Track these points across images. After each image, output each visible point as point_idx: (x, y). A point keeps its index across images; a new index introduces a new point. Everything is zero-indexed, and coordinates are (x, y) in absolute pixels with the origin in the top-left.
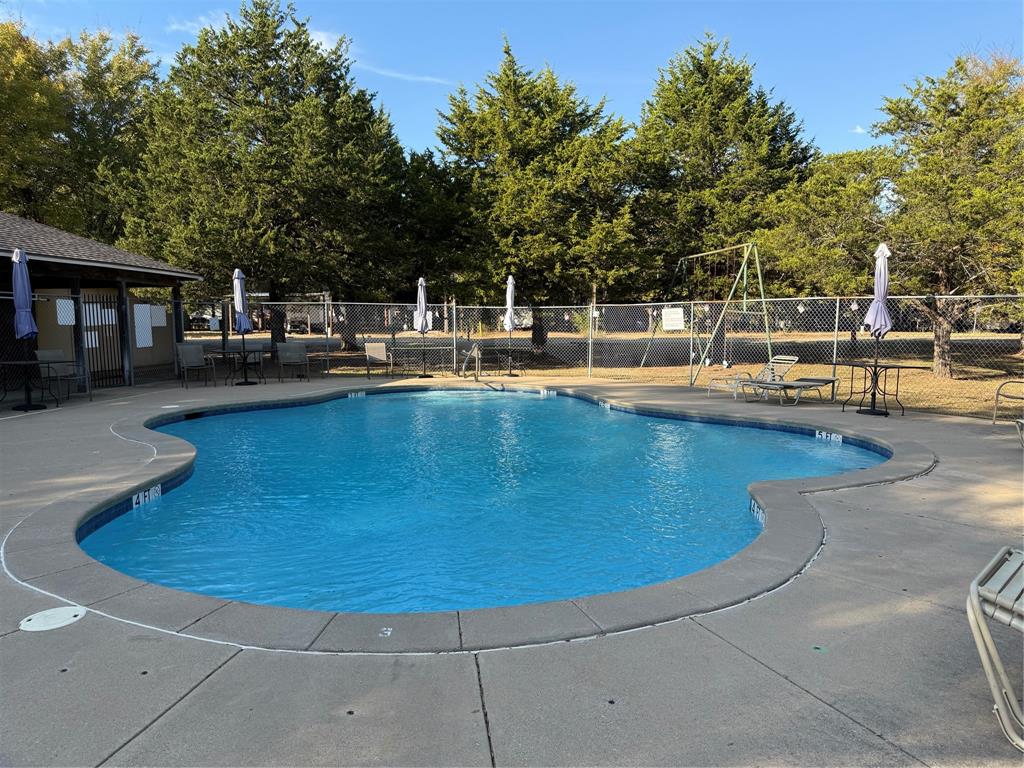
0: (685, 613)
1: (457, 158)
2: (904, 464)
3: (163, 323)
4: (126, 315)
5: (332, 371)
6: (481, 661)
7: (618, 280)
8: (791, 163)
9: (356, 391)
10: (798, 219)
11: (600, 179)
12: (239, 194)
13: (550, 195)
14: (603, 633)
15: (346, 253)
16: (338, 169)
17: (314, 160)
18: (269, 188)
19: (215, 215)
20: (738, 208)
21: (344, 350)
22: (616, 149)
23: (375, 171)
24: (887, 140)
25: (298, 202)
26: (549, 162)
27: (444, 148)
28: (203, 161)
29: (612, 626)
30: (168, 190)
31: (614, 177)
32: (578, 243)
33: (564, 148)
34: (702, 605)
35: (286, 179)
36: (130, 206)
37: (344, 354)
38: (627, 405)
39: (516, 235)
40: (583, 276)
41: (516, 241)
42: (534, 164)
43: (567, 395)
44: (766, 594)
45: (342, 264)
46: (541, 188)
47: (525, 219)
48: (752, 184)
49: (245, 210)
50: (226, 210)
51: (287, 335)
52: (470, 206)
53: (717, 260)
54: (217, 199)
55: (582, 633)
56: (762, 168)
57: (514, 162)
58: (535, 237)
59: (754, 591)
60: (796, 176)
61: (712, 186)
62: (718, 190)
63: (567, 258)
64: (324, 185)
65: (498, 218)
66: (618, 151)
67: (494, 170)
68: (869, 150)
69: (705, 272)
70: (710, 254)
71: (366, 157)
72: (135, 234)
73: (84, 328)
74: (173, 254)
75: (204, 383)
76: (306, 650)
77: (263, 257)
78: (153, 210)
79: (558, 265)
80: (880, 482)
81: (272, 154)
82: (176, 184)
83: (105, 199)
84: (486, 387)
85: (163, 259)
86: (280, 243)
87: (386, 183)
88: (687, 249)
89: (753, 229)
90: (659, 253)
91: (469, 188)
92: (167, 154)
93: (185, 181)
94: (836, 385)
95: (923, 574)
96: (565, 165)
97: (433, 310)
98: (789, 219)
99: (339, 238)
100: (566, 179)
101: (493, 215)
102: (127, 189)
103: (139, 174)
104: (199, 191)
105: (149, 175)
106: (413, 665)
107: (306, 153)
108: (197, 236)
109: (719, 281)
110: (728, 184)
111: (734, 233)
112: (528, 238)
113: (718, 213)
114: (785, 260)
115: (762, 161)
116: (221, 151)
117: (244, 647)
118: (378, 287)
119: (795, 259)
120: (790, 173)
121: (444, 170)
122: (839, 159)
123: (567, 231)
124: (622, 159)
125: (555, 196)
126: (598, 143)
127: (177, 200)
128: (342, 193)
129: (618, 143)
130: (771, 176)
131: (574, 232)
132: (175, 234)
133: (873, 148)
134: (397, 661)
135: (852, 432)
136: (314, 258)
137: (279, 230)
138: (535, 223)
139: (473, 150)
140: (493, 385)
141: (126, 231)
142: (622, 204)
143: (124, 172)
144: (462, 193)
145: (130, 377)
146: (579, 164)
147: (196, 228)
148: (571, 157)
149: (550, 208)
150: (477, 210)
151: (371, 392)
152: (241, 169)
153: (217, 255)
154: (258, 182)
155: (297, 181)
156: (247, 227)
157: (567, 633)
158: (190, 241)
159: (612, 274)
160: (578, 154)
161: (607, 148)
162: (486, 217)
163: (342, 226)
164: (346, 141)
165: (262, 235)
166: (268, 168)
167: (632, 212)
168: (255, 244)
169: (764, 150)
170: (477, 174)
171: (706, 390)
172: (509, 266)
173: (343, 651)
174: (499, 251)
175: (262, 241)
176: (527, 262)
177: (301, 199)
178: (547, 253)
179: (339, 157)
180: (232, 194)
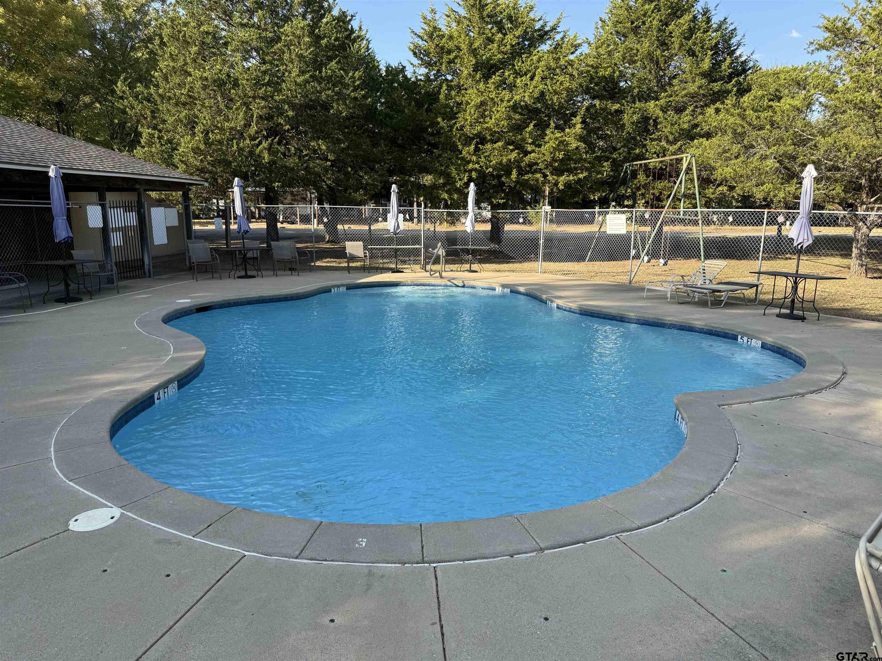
0: (613, 532)
1: (427, 71)
2: (815, 376)
3: (176, 223)
4: (145, 217)
5: (318, 263)
6: (439, 574)
7: (568, 185)
8: (730, 77)
9: (338, 286)
10: (735, 132)
11: (556, 92)
12: (237, 109)
13: (509, 107)
14: (542, 550)
15: (329, 160)
16: (323, 85)
17: (302, 78)
18: (263, 103)
19: (217, 128)
20: (680, 118)
21: (328, 242)
22: (571, 63)
23: (354, 87)
24: (822, 56)
25: (287, 116)
26: (509, 76)
27: (416, 61)
28: (206, 79)
29: (549, 543)
30: (177, 104)
31: (568, 90)
32: (533, 151)
33: (523, 62)
34: (628, 524)
35: (278, 95)
36: (146, 118)
37: (328, 246)
38: (573, 306)
39: (477, 144)
40: (537, 180)
41: (477, 149)
42: (495, 78)
43: (519, 293)
44: (684, 513)
45: (326, 170)
46: (502, 101)
47: (486, 129)
48: (693, 96)
49: (242, 123)
50: (226, 123)
51: (279, 225)
52: (437, 117)
53: (659, 166)
54: (219, 112)
55: (524, 550)
56: (703, 81)
57: (478, 76)
58: (495, 146)
59: (673, 510)
60: (735, 89)
61: (657, 99)
62: (662, 102)
63: (523, 164)
64: (311, 100)
65: (463, 127)
66: (572, 66)
67: (459, 82)
68: (805, 65)
69: (648, 176)
70: (654, 162)
71: (347, 73)
72: (150, 144)
73: (110, 230)
74: (182, 162)
75: (210, 276)
76: (297, 558)
77: (259, 165)
78: (164, 121)
79: (514, 171)
80: (792, 396)
81: (265, 73)
82: (183, 99)
83: (124, 112)
84: (449, 283)
85: (174, 165)
86: (274, 152)
87: (365, 97)
88: (632, 155)
89: (692, 139)
90: (607, 159)
91: (437, 100)
92: (175, 73)
93: (190, 97)
94: (759, 288)
95: (823, 495)
96: (524, 78)
97: (404, 212)
98: (726, 132)
99: (324, 147)
100: (525, 92)
101: (458, 125)
102: (142, 103)
103: (152, 90)
104: (203, 106)
105: (161, 91)
106: (383, 576)
107: (295, 72)
108: (202, 147)
109: (660, 185)
110: (671, 96)
111: (676, 141)
112: (489, 146)
113: (661, 123)
114: (720, 170)
115: (704, 75)
116: (221, 71)
117: (247, 553)
118: (356, 190)
119: (729, 169)
120: (729, 86)
121: (414, 83)
122: (776, 74)
123: (524, 140)
124: (575, 73)
125: (515, 108)
126: (554, 59)
127: (184, 114)
128: (326, 107)
129: (572, 57)
130: (711, 89)
131: (530, 141)
132: (183, 144)
133: (809, 64)
134: (370, 571)
135: (771, 339)
136: (302, 165)
137: (272, 140)
138: (495, 132)
139: (441, 64)
140: (455, 282)
141: (143, 141)
142: (574, 114)
143: (139, 88)
144: (431, 104)
145: (149, 270)
146: (536, 78)
147: (202, 139)
148: (529, 71)
149: (510, 118)
150: (443, 120)
151: (350, 287)
152: (238, 86)
153: (220, 162)
154: (254, 98)
155: (287, 97)
156: (245, 139)
157: (511, 550)
158: (196, 151)
159: (563, 179)
160: (537, 68)
161: (562, 62)
162: (451, 127)
163: (326, 137)
164: (330, 59)
165: (258, 145)
166: (263, 85)
167: (583, 122)
168: (251, 153)
169: (706, 65)
170: (444, 87)
171: (642, 289)
172: (470, 171)
173: (326, 560)
174: (463, 159)
175: (258, 151)
176: (487, 168)
177: (291, 113)
178: (505, 161)
179: (323, 74)
180: (232, 109)
